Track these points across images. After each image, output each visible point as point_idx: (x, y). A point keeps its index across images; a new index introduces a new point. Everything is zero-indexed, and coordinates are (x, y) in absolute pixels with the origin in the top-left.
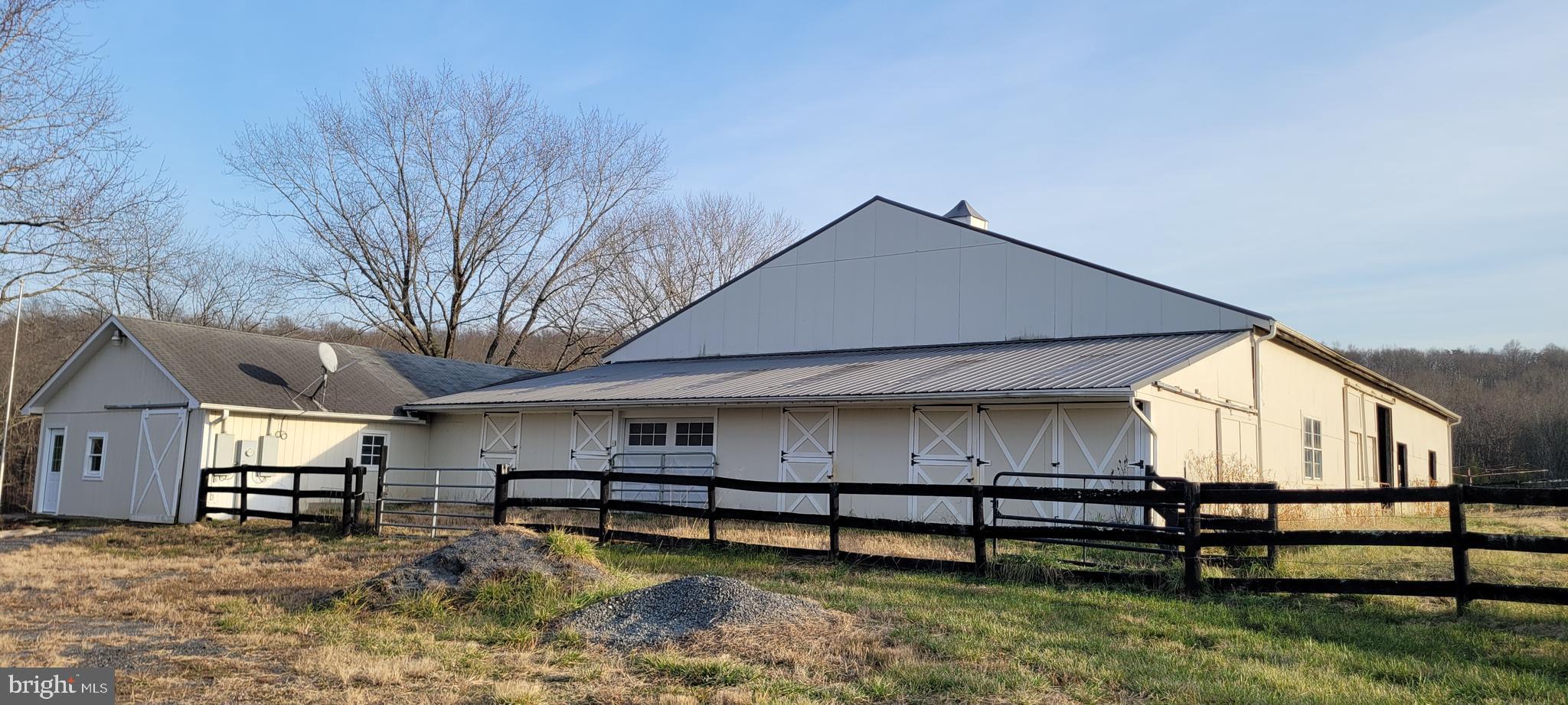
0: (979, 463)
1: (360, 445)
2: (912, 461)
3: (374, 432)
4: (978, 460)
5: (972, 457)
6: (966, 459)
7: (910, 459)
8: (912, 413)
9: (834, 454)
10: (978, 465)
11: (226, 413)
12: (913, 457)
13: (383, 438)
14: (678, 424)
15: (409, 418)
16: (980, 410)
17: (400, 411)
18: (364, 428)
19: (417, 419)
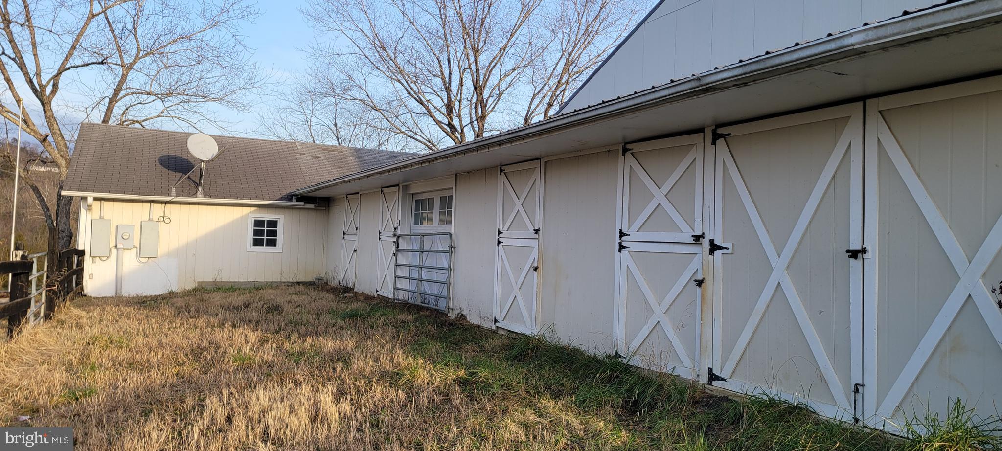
0: (714, 247)
1: (251, 228)
2: (620, 244)
3: (266, 216)
4: (712, 242)
5: (702, 236)
6: (692, 240)
7: (618, 241)
8: (621, 157)
9: (540, 232)
10: (712, 252)
11: (90, 200)
12: (621, 237)
13: (277, 221)
14: (441, 197)
15: (294, 203)
16: (716, 137)
17: (289, 197)
18: (251, 212)
19: (302, 204)
